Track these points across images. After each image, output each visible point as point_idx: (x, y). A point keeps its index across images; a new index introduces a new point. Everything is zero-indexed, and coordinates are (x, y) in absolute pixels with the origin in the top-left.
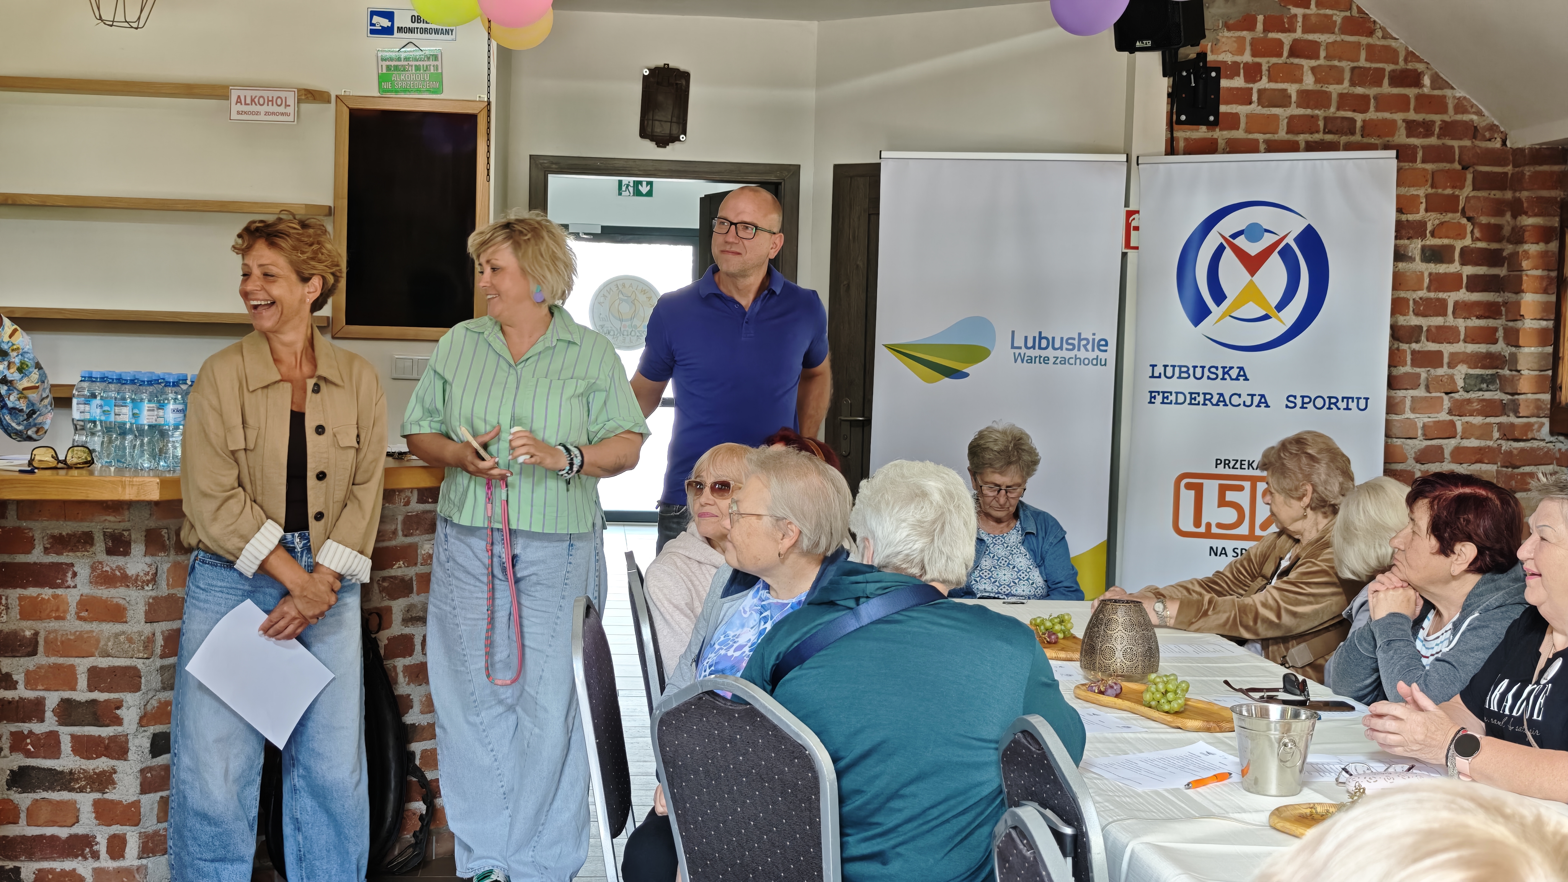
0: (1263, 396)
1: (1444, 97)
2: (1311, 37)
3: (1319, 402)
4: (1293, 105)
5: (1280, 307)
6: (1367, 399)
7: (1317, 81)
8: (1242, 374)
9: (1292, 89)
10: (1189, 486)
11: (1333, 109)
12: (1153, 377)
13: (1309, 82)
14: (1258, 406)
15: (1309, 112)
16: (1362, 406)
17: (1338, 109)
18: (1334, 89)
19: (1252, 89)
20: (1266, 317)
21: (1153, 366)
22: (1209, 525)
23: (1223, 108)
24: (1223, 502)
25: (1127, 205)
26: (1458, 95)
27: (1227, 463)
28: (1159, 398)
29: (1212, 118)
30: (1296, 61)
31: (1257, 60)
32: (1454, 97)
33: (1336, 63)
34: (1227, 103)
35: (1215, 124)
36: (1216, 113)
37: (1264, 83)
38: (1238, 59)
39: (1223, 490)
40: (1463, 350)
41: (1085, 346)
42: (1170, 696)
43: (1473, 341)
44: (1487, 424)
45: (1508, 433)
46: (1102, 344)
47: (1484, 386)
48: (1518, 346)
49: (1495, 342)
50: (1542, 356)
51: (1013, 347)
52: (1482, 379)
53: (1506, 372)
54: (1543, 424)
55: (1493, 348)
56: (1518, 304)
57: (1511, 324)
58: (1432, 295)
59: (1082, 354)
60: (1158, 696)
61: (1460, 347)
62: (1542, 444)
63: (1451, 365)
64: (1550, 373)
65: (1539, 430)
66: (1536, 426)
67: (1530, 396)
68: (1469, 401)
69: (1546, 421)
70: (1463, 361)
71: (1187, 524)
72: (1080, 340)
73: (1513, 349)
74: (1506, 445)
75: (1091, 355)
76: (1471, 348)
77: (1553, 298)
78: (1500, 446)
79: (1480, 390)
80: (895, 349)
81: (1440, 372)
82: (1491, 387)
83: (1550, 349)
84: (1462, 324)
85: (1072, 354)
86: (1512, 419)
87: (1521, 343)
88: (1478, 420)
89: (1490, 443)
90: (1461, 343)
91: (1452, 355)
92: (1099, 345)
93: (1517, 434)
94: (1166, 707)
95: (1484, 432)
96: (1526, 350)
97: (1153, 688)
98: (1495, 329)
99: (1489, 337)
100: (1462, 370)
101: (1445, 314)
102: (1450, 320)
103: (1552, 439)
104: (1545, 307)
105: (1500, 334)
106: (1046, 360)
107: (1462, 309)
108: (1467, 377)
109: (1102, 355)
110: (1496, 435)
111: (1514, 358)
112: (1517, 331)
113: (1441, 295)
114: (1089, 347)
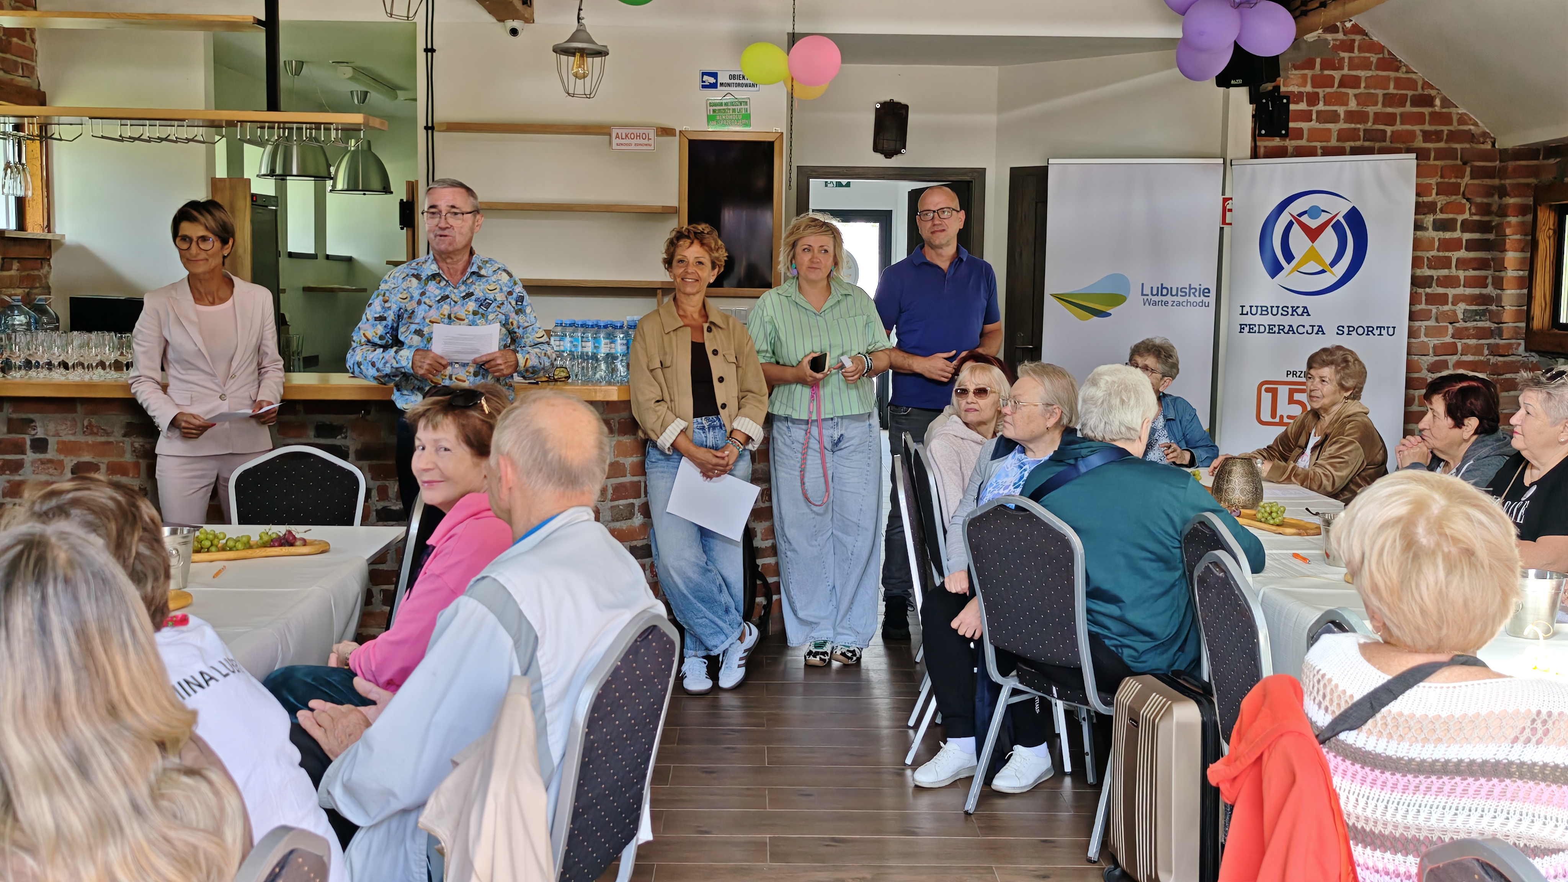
0: (1320, 327)
1: (1451, 113)
2: (1354, 73)
3: (1360, 331)
4: (1342, 121)
5: (1333, 264)
6: (1394, 328)
7: (1358, 104)
8: (1306, 311)
9: (1341, 110)
10: (1267, 390)
11: (1370, 124)
12: (1242, 314)
13: (1353, 105)
14: (1317, 333)
15: (1353, 126)
16: (1391, 332)
17: (1374, 124)
18: (1371, 110)
19: (1311, 111)
20: (1323, 271)
21: (1243, 307)
22: (1282, 417)
23: (1292, 125)
24: (1291, 401)
25: (1223, 194)
26: (1460, 112)
27: (1294, 374)
28: (1247, 329)
29: (1283, 132)
30: (1344, 90)
31: (1316, 90)
32: (1458, 114)
33: (1372, 91)
34: (1294, 121)
35: (1286, 136)
36: (1287, 128)
37: (1321, 106)
38: (1302, 89)
39: (1291, 392)
40: (1462, 292)
41: (1194, 293)
42: (1274, 515)
43: (1470, 287)
44: (1480, 345)
45: (1494, 351)
46: (1206, 292)
47: (1478, 318)
48: (1502, 289)
49: (1486, 286)
50: (1520, 296)
51: (1143, 295)
52: (1476, 312)
53: (1494, 307)
54: (1519, 344)
55: (1484, 291)
56: (1503, 260)
57: (1497, 273)
58: (1441, 254)
59: (1192, 299)
60: (1266, 515)
61: (1460, 291)
62: (1520, 358)
63: (1453, 304)
64: (1525, 308)
65: (1517, 349)
66: (1515, 346)
67: (1510, 324)
68: (1467, 329)
69: (1522, 342)
70: (1463, 301)
71: (1266, 416)
72: (1190, 289)
73: (1499, 291)
74: (1493, 359)
75: (1198, 299)
76: (1469, 291)
77: (1528, 255)
78: (1489, 359)
79: (1475, 320)
80: (1058, 297)
81: (1446, 308)
82: (1483, 318)
83: (1525, 291)
84: (1461, 274)
85: (1185, 299)
86: (1498, 341)
87: (1504, 287)
88: (1472, 342)
89: (1482, 358)
90: (1461, 288)
91: (1455, 296)
92: (1204, 292)
93: (1501, 352)
94: (1272, 522)
95: (1478, 350)
96: (1508, 292)
97: (1263, 510)
98: (1486, 277)
99: (1481, 283)
100: (1462, 307)
101: (1450, 268)
102: (1454, 271)
103: (1527, 354)
104: (1522, 261)
105: (1490, 280)
106: (1166, 304)
107: (1462, 264)
108: (1465, 311)
109: (1206, 300)
110: (1486, 352)
111: (1499, 298)
112: (1502, 278)
113: (1447, 254)
114: (1197, 294)
